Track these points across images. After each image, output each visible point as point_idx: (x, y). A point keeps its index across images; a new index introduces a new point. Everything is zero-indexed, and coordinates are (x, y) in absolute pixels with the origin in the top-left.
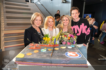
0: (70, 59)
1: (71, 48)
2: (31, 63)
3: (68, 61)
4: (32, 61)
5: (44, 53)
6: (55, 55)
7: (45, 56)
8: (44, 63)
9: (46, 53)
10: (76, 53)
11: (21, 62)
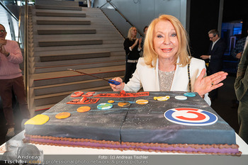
0: (180, 127)
1: (186, 98)
2: (65, 139)
3: (172, 133)
4: (67, 135)
5: (105, 113)
6: (134, 117)
7: (105, 120)
8: (100, 142)
9: (110, 113)
10: (200, 111)
11: (39, 137)
